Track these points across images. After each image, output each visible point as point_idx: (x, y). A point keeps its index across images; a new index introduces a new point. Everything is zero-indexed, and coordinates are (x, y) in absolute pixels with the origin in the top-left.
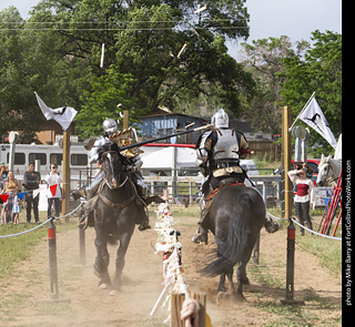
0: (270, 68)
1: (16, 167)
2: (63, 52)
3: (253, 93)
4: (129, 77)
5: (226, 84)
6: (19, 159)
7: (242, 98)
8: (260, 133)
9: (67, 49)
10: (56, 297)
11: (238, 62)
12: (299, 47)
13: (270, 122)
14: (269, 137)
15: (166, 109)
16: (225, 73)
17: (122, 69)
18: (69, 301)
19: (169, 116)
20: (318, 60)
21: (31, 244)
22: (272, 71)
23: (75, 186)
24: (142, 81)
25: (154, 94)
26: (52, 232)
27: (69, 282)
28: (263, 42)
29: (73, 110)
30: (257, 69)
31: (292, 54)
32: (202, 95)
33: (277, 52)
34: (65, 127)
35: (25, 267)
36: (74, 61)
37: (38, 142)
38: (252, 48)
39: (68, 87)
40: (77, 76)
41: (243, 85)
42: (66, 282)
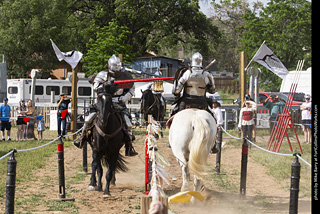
0: (232, 22)
1: (36, 96)
2: (74, 9)
3: (219, 42)
4: (125, 29)
5: (198, 34)
6: (39, 90)
7: (210, 45)
8: (224, 72)
9: (77, 7)
10: (64, 196)
11: (208, 17)
12: (255, 6)
13: (232, 63)
14: (231, 75)
15: (153, 53)
16: (198, 26)
18: (74, 200)
19: (154, 58)
20: (270, 16)
21: (46, 156)
22: (234, 25)
23: (81, 111)
24: (134, 32)
25: (143, 41)
26: (61, 147)
27: (74, 185)
29: (79, 53)
30: (223, 22)
31: (250, 12)
32: (180, 42)
33: (237, 10)
34: (73, 67)
35: (41, 173)
36: (82, 16)
37: (54, 78)
38: (219, 7)
39: (77, 35)
40: (84, 27)
41: (212, 35)
42: (72, 186)
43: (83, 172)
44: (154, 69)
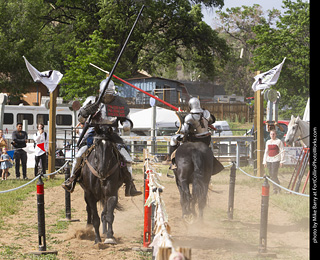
0: (243, 34)
1: (5, 126)
2: (48, 19)
3: (227, 58)
4: (111, 43)
5: (202, 49)
6: (8, 119)
7: (217, 63)
8: (233, 96)
9: (53, 16)
10: (44, 248)
11: (213, 29)
12: (271, 15)
13: (243, 85)
14: (241, 99)
15: (145, 73)
16: (201, 39)
17: (105, 35)
18: (56, 253)
19: (148, 80)
20: (288, 27)
21: (19, 199)
22: (245, 38)
23: (60, 144)
25: (134, 59)
26: (41, 189)
27: (56, 235)
28: (236, 11)
29: (59, 73)
30: (231, 35)
31: (263, 21)
32: (179, 59)
33: (249, 20)
34: (51, 90)
35: (14, 220)
36: (59, 28)
37: (25, 104)
38: (226, 16)
39: (53, 51)
40: (63, 41)
41: (218, 50)
42: (53, 235)
43: (66, 219)
44: (148, 93)
